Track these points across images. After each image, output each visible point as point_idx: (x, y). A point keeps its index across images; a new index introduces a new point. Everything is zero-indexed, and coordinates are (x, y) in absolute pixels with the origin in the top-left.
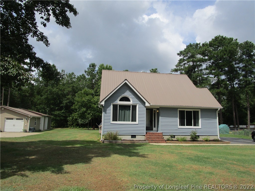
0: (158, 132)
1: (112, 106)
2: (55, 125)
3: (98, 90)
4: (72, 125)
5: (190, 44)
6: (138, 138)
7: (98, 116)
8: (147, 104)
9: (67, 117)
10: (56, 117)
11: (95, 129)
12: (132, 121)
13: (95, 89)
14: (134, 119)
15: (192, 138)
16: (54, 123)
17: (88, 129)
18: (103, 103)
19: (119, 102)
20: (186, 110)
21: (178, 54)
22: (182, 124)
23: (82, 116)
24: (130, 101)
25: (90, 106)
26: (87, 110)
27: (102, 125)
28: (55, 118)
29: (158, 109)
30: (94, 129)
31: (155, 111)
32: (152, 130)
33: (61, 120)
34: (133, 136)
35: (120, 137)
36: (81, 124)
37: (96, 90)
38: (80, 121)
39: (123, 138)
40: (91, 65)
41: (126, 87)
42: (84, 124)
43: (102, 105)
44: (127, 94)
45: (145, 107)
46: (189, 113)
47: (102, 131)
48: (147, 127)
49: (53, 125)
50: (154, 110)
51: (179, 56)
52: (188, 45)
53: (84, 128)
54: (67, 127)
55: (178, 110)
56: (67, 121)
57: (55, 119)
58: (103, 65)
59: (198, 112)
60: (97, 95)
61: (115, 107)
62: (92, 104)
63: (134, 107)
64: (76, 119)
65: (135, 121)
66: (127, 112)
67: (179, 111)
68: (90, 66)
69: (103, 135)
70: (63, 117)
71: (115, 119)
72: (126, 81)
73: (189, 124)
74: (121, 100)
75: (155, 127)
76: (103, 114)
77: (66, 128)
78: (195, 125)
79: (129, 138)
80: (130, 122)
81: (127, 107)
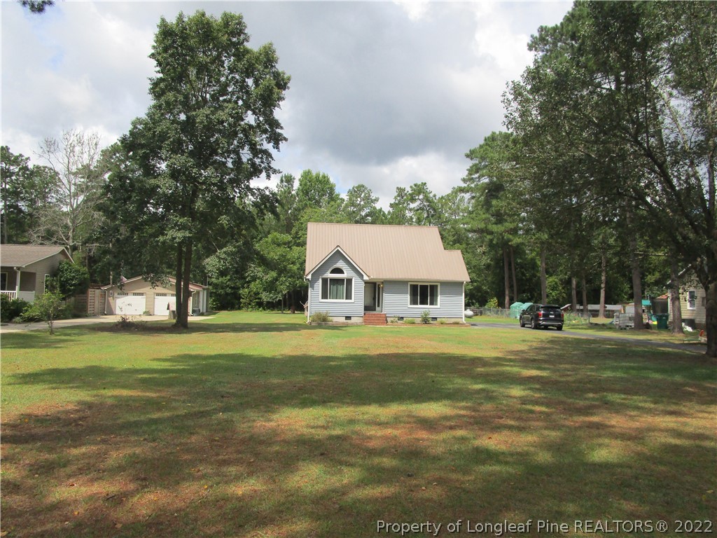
0: (383, 313)
1: (320, 281)
2: (217, 304)
3: (300, 233)
4: (250, 304)
5: (494, 133)
6: (354, 320)
7: (300, 287)
8: (366, 278)
9: (239, 288)
10: (216, 289)
11: (296, 312)
12: (346, 299)
13: (293, 231)
14: (349, 296)
15: (423, 321)
16: (214, 301)
17: (283, 313)
18: (309, 277)
19: (329, 275)
20: (419, 284)
21: (467, 156)
22: (414, 302)
23: (270, 287)
24: (343, 273)
25: (285, 267)
26: (279, 275)
27: (309, 304)
28: (214, 291)
29: (382, 283)
30: (294, 313)
31: (379, 285)
32: (375, 310)
33: (227, 294)
34: (348, 318)
35: (331, 318)
36: (268, 302)
37: (297, 233)
38: (265, 297)
39: (335, 319)
40: (284, 179)
41: (338, 255)
42: (272, 302)
43: (308, 279)
44: (340, 264)
45: (364, 280)
46: (424, 288)
47: (307, 313)
48: (365, 307)
49: (212, 304)
50: (377, 284)
51: (468, 159)
52: (488, 138)
53: (272, 310)
54: (240, 308)
55: (409, 283)
56: (238, 297)
57: (215, 293)
58: (309, 172)
59: (437, 286)
60: (298, 245)
61: (325, 281)
62: (289, 264)
63: (349, 281)
64: (257, 294)
65: (351, 299)
66: (340, 287)
67: (411, 285)
68: (282, 181)
69: (310, 316)
70: (231, 288)
71: (325, 296)
72: (339, 248)
73: (423, 302)
74: (333, 272)
75: (379, 306)
76: (310, 290)
77: (236, 310)
78: (432, 303)
79: (343, 320)
80: (344, 301)
81: (340, 281)
